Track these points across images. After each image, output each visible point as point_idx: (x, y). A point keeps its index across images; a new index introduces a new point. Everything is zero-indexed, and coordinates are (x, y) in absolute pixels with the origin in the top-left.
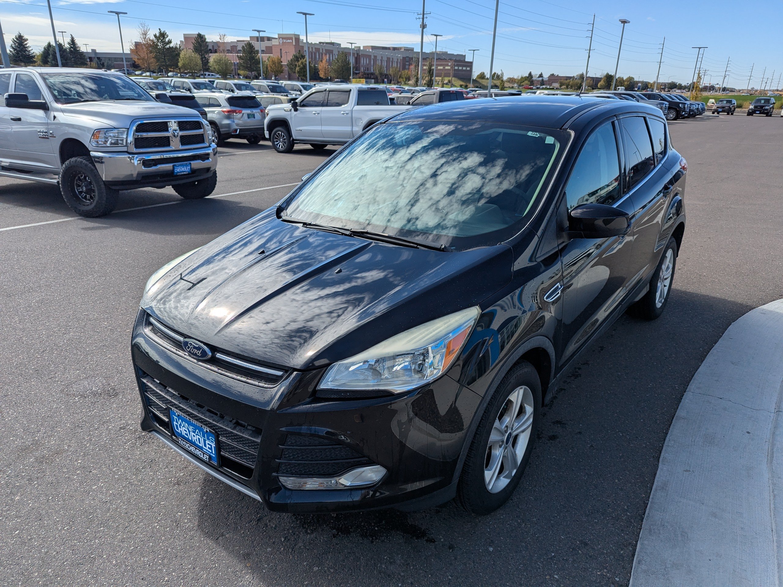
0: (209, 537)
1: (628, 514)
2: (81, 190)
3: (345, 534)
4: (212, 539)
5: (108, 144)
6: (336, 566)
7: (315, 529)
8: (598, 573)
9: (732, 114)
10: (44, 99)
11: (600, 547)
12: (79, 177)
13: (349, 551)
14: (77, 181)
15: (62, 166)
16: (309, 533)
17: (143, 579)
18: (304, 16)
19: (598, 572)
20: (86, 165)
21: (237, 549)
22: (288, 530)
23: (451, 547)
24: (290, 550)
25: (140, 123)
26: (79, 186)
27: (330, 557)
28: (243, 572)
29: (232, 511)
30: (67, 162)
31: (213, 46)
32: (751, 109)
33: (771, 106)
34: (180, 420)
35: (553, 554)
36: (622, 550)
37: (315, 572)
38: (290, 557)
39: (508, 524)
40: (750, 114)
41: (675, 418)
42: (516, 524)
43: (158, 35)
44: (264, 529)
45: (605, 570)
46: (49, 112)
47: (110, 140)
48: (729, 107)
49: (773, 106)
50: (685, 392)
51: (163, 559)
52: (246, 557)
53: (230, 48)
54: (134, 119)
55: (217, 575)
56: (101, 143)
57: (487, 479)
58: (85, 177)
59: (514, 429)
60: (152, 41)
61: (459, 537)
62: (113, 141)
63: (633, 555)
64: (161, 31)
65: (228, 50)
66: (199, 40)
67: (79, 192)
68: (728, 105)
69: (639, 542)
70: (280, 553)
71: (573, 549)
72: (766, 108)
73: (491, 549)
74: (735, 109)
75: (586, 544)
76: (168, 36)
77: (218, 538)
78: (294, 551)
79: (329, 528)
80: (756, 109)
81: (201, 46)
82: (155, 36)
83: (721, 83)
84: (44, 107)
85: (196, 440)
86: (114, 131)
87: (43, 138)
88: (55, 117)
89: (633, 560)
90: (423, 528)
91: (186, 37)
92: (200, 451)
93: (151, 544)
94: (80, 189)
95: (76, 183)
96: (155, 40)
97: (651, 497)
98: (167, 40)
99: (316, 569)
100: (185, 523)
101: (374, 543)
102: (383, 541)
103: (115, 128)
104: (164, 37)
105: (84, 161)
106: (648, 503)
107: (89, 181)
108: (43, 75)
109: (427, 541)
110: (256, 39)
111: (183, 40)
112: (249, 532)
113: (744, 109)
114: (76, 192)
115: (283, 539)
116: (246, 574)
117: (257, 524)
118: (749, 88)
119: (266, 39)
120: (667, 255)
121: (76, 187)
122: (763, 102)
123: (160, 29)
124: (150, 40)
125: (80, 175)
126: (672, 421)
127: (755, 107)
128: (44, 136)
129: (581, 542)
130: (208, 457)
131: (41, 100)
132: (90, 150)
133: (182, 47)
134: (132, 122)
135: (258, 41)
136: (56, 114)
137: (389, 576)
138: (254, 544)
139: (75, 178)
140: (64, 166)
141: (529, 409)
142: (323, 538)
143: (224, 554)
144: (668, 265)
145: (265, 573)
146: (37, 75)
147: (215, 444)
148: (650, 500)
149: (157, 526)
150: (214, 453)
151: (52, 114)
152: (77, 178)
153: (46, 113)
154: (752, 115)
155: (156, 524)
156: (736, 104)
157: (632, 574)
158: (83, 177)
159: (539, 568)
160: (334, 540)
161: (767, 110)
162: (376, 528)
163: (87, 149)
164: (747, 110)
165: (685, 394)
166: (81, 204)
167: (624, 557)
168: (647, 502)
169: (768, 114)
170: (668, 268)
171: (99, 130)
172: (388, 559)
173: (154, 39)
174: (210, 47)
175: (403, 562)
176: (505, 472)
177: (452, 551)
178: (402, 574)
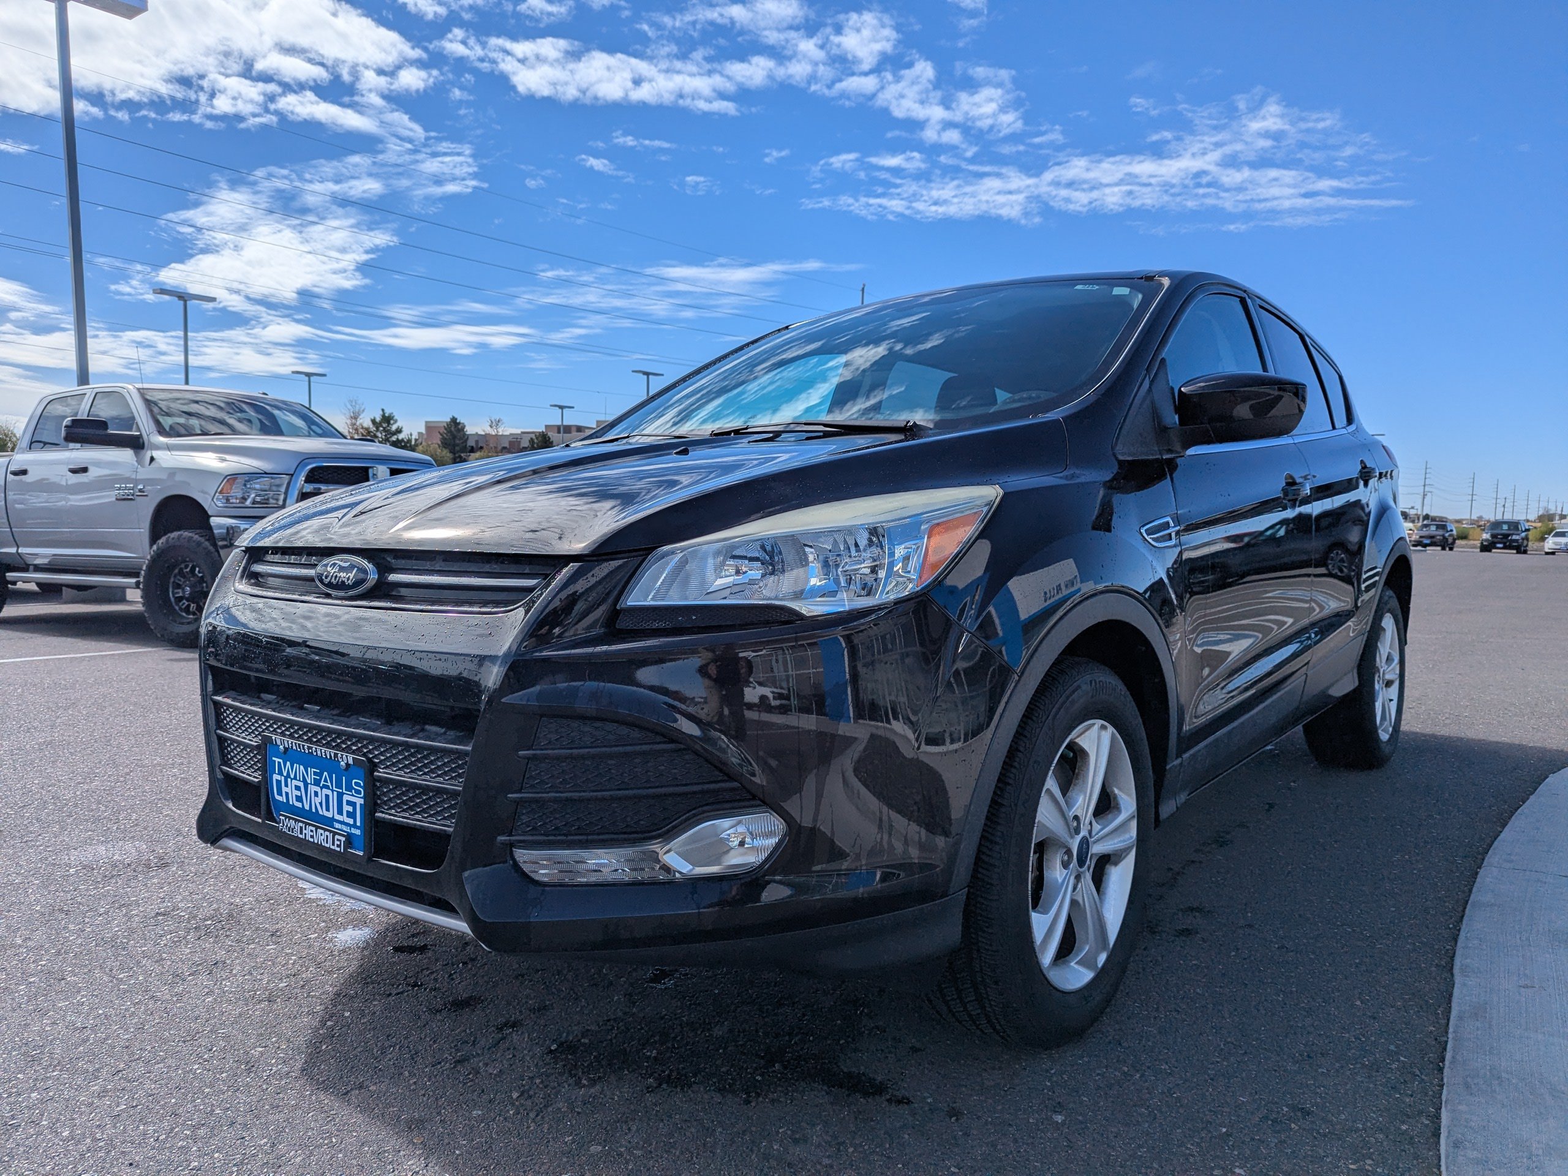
0: (326, 1089)
1: (1402, 1059)
2: (181, 594)
3: (676, 1087)
4: (333, 1092)
5: (248, 503)
6: (651, 1144)
7: (599, 1078)
8: (1352, 1167)
9: (1451, 549)
10: (138, 429)
11: (1343, 1117)
12: (181, 569)
13: (686, 1117)
14: (175, 576)
15: (151, 546)
16: (584, 1086)
17: (131, 1164)
18: (645, 377)
19: (1351, 1164)
20: (199, 544)
21: (393, 1112)
22: (531, 1078)
23: (954, 1113)
24: (532, 1115)
25: (314, 465)
26: (178, 586)
27: (634, 1128)
28: (402, 1153)
29: (394, 1046)
30: (160, 541)
31: (477, 442)
32: (1486, 540)
33: (1523, 534)
34: (288, 764)
35: (1224, 1130)
36: (1403, 1122)
37: (592, 1156)
38: (528, 1127)
39: (1098, 1074)
40: (1486, 548)
41: (1468, 907)
42: (1117, 1073)
43: (378, 419)
44: (471, 1076)
45: (1369, 1162)
46: (143, 452)
47: (253, 496)
48: (1443, 536)
49: (1527, 536)
50: (1480, 867)
51: (196, 1128)
52: (415, 1125)
53: (507, 445)
54: (305, 458)
55: (331, 1158)
56: (234, 501)
57: (1038, 935)
58: (193, 569)
59: (1094, 833)
60: (367, 429)
61: (971, 1095)
62: (258, 499)
63: (1437, 1134)
64: (384, 414)
65: (504, 448)
66: (453, 429)
67: (176, 598)
68: (1441, 532)
69: (1443, 1109)
70: (505, 1119)
71: (1274, 1121)
72: (1514, 537)
73: (1059, 1118)
74: (1454, 540)
75: (1306, 1113)
76: (396, 421)
77: (348, 1092)
78: (543, 1117)
79: (636, 1075)
80: (1496, 540)
81: (454, 437)
82: (374, 421)
83: (1418, 506)
84: (136, 444)
85: (321, 804)
86: (262, 479)
87: (124, 499)
88: (152, 459)
89: (1438, 1142)
90: (879, 1078)
91: (430, 427)
92: (325, 830)
93: (173, 1101)
94: (178, 593)
95: (174, 582)
96: (373, 429)
97: (1451, 1030)
98: (394, 428)
99: (595, 1149)
100: (268, 1065)
101: (753, 1104)
102: (773, 1101)
103: (266, 473)
104: (389, 423)
105: (197, 536)
106: (1446, 1042)
107: (200, 575)
108: (145, 391)
109: (889, 1101)
110: (556, 430)
111: (423, 431)
112: (429, 1081)
113: (1472, 542)
114: (169, 598)
115: (515, 1095)
116: (408, 1157)
117: (455, 1067)
118: (1474, 517)
119: (574, 429)
120: (1383, 624)
121: (171, 590)
122: (1505, 527)
123: (383, 410)
124: (362, 428)
125: (183, 566)
126: (1464, 911)
127: (1493, 536)
128: (126, 497)
129: (1293, 1108)
130: (343, 839)
131: (131, 430)
132: (210, 513)
133: (420, 440)
134: (301, 464)
135: (559, 432)
136: (156, 454)
137: (790, 1165)
138: (440, 1103)
139: (173, 570)
140: (155, 547)
141: (1127, 801)
142: (621, 1092)
143: (357, 1118)
144: (1389, 653)
145: (458, 1155)
146: (135, 391)
147: (364, 798)
148: (1450, 1036)
149: (198, 1069)
150: (358, 824)
151: (148, 454)
152: (176, 571)
153: (136, 454)
154: (1490, 551)
155: (196, 1067)
156: (1455, 532)
157: (1443, 1168)
158: (188, 570)
159: (1193, 1156)
160: (650, 1098)
161: (1517, 541)
162: (759, 1078)
163: (206, 512)
164: (1478, 543)
165: (1482, 872)
166: (175, 622)
167: (1412, 1138)
168: (1445, 1039)
169: (1521, 549)
170: (1389, 659)
171: (232, 478)
172: (789, 1132)
173: (371, 426)
174: (471, 443)
175: (829, 1139)
176: (1081, 950)
177: (957, 1120)
178: (826, 1161)
